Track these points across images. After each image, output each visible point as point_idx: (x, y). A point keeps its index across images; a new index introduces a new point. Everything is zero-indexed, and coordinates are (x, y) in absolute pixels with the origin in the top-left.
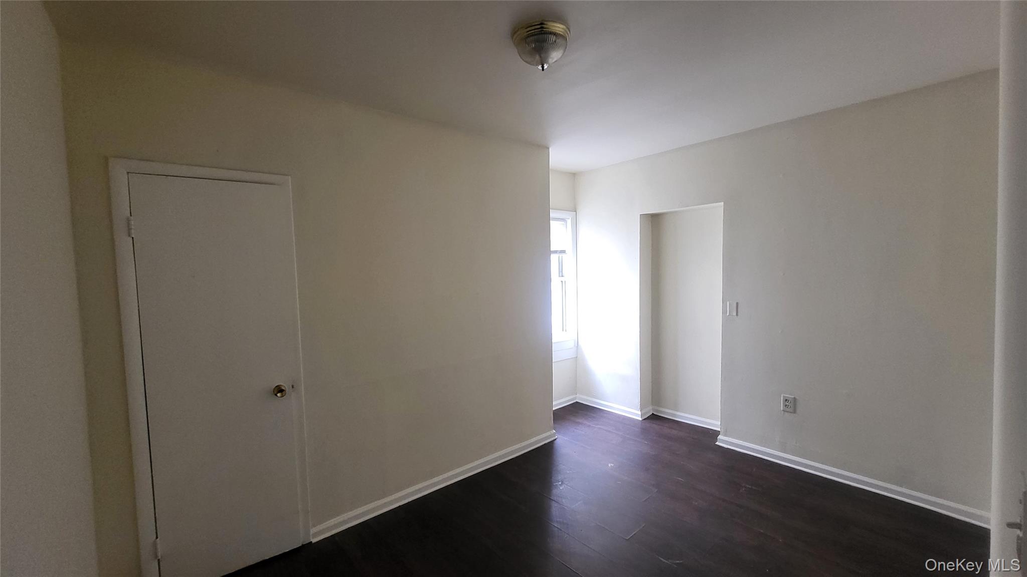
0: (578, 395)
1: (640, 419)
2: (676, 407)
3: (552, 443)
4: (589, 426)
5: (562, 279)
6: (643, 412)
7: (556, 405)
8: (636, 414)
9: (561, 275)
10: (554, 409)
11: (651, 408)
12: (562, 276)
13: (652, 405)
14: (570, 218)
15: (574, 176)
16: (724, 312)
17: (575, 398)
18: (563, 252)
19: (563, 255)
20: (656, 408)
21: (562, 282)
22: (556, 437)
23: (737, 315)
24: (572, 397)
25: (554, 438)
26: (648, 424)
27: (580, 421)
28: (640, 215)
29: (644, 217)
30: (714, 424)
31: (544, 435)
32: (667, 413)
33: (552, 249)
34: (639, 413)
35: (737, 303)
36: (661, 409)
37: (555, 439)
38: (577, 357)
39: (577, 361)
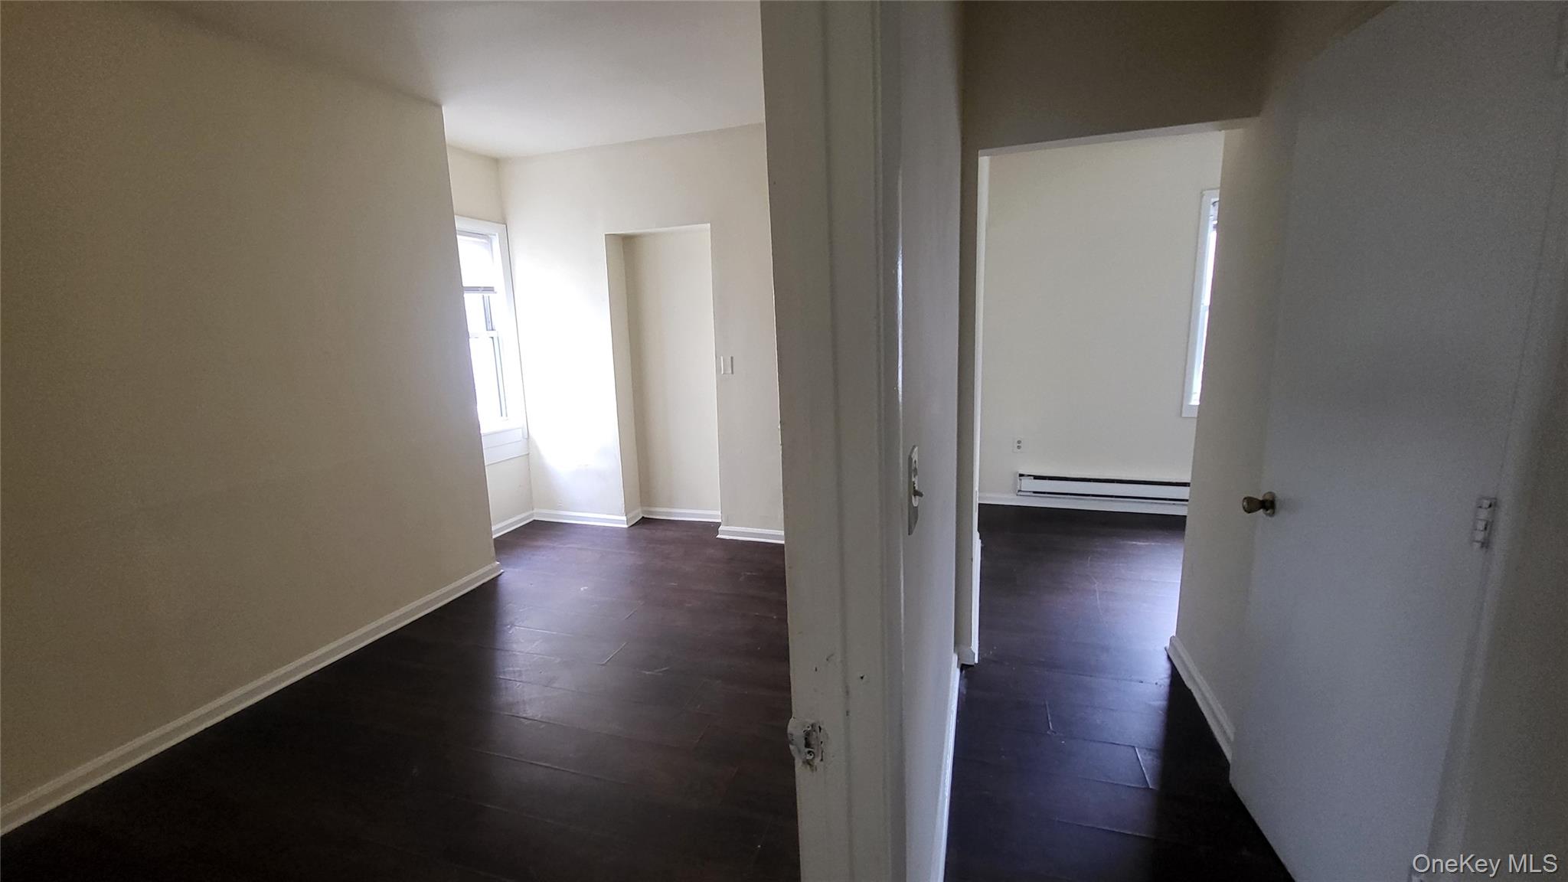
0: (535, 511)
1: (626, 526)
2: (671, 504)
3: (494, 581)
4: (554, 548)
5: (492, 334)
6: (630, 515)
7: (498, 530)
8: (619, 520)
9: (490, 327)
10: (494, 537)
11: (640, 510)
12: (492, 330)
13: (642, 506)
14: (497, 234)
15: (496, 163)
16: (718, 370)
17: (532, 515)
18: (490, 289)
19: (491, 295)
20: (645, 508)
21: (492, 338)
22: (502, 571)
23: (732, 373)
24: (523, 515)
25: (499, 573)
26: (637, 531)
27: (539, 543)
28: (606, 235)
29: (611, 238)
30: (712, 515)
31: (481, 571)
32: (661, 513)
33: (466, 283)
34: (624, 518)
35: (732, 358)
36: (653, 509)
37: (500, 575)
38: (528, 454)
39: (529, 461)
